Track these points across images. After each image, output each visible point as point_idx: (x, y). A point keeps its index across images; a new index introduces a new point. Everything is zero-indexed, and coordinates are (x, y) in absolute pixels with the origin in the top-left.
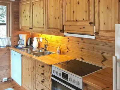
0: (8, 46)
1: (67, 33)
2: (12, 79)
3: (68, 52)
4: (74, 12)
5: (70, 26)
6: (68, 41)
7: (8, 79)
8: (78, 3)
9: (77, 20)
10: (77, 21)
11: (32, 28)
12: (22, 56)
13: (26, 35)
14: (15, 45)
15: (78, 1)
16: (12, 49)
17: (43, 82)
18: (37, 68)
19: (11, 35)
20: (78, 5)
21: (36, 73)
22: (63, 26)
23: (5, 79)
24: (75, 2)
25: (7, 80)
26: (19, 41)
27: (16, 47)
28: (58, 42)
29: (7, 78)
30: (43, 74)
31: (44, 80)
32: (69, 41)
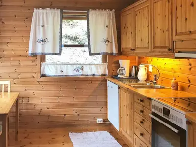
0: (104, 75)
1: (179, 52)
2: (110, 123)
3: (189, 86)
4: (186, 19)
5: (182, 41)
6: (190, 69)
7: (104, 121)
8: (192, 5)
9: (191, 30)
10: (190, 32)
11: (134, 50)
12: (119, 88)
13: (129, 61)
14: (114, 74)
15: (191, 2)
16: (109, 79)
17: (142, 122)
18: (135, 104)
19: (108, 61)
20: (192, 7)
21: (134, 111)
22: (174, 42)
23: (99, 120)
24: (188, 4)
25: (102, 122)
26: (119, 69)
27: (114, 77)
28: (175, 72)
29: (102, 119)
30: (142, 111)
31: (143, 120)
32: (192, 69)
